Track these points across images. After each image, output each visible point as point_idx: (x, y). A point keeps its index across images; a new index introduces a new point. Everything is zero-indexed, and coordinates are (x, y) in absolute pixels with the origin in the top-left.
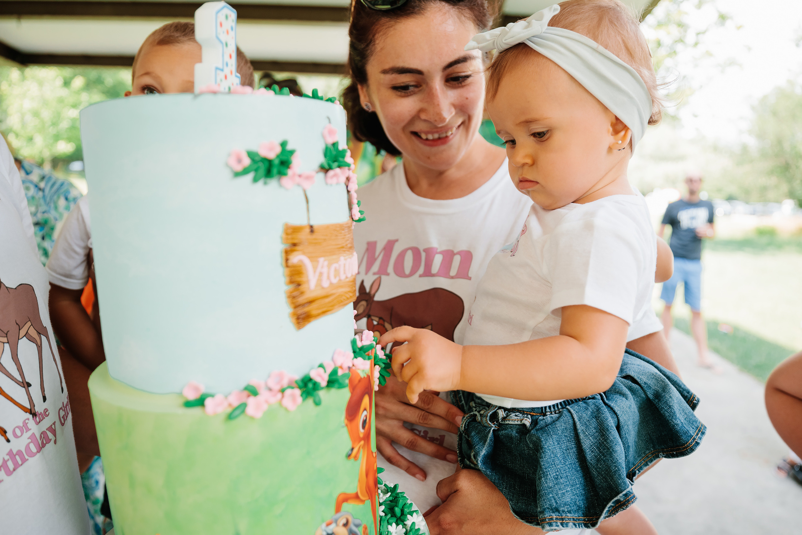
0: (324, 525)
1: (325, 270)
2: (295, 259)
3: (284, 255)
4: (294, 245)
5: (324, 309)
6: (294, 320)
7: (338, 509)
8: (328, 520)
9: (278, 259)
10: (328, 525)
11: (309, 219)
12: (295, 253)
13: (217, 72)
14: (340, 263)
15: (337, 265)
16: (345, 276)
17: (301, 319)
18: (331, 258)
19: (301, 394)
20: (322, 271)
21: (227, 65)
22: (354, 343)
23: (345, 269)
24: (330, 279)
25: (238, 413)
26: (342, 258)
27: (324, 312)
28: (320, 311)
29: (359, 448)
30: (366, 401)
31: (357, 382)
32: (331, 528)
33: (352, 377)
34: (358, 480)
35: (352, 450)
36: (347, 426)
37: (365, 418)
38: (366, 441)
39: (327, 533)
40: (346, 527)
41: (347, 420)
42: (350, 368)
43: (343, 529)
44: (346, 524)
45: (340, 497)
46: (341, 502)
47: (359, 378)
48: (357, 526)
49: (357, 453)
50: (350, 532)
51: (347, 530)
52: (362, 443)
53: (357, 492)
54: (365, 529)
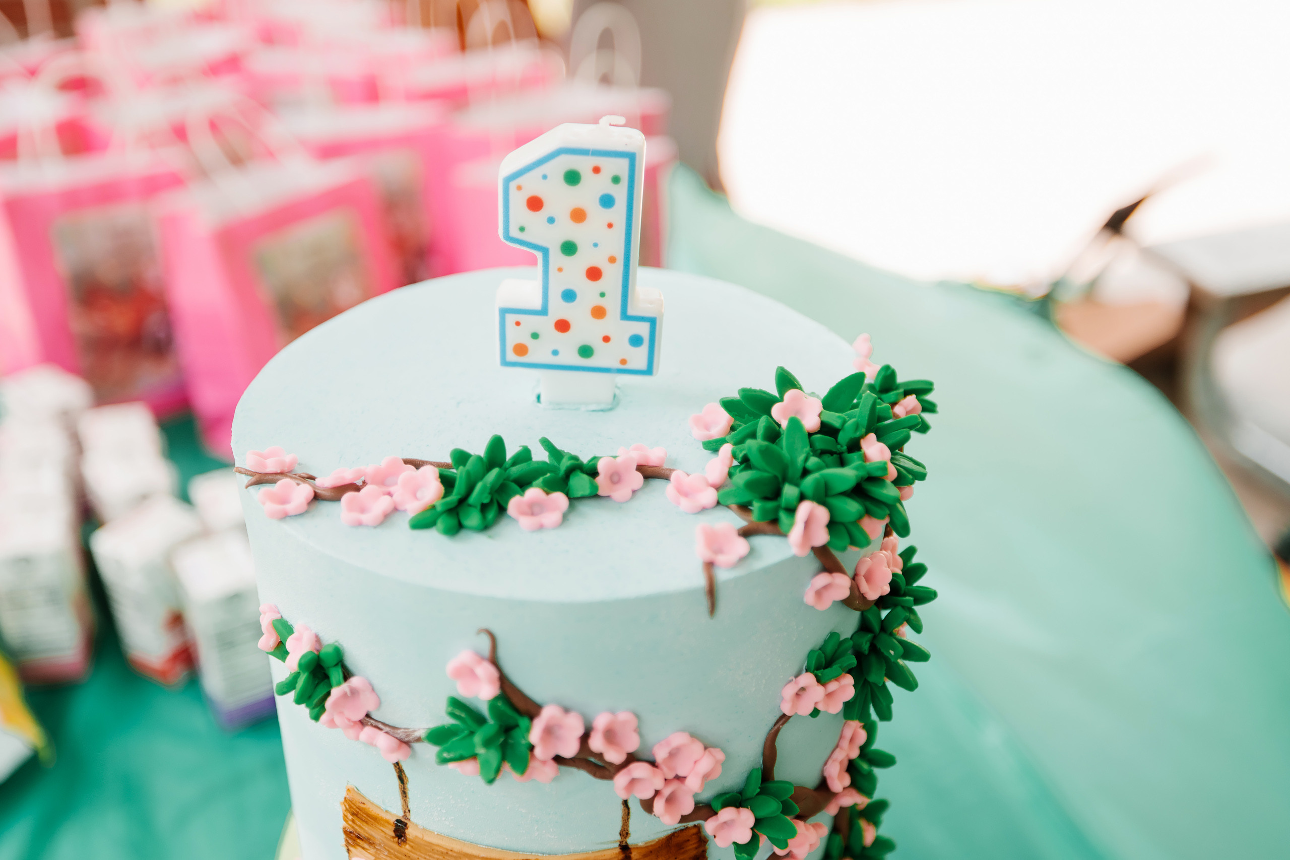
11: (405, 814)
13: (511, 319)
21: (570, 295)
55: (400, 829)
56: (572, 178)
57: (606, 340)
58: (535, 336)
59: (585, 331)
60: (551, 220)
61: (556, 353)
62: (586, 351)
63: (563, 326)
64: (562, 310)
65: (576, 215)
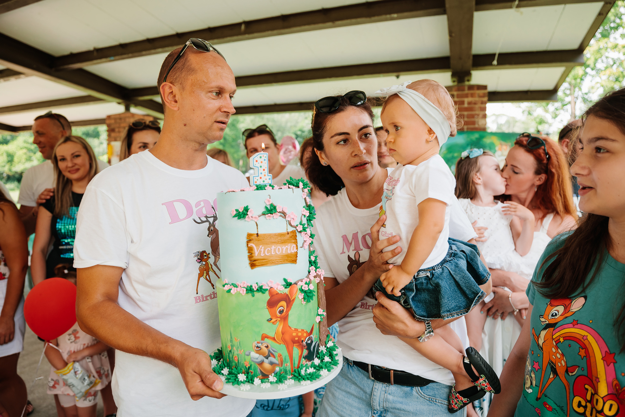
0: (256, 342)
1: (262, 250)
2: (250, 245)
3: (247, 243)
4: (250, 240)
5: (263, 264)
6: (250, 265)
7: (263, 339)
8: (258, 341)
9: (245, 244)
10: (258, 343)
11: (258, 231)
12: (250, 243)
13: (255, 178)
14: (272, 248)
15: (270, 249)
16: (275, 253)
17: (253, 265)
18: (266, 246)
19: (246, 291)
20: (261, 250)
21: (261, 173)
22: (285, 280)
23: (276, 251)
24: (265, 254)
25: (229, 291)
26: (273, 246)
27: (262, 265)
28: (260, 264)
29: (277, 320)
30: (284, 303)
31: (275, 294)
32: (259, 345)
33: (271, 291)
34: (276, 333)
35: (271, 319)
36: (268, 309)
37: (282, 310)
38: (283, 320)
39: (258, 346)
40: (267, 348)
41: (268, 307)
42: (271, 287)
43: (265, 348)
44: (267, 347)
45: (264, 335)
46: (264, 337)
47: (277, 293)
48: (274, 351)
49: (275, 322)
50: (269, 351)
51: (267, 349)
52: (279, 319)
53: (274, 337)
54: (280, 355)
55: (257, 235)
56: (261, 157)
57: (266, 179)
58: (257, 180)
59: (264, 178)
60: (259, 163)
61: (260, 182)
62: (264, 181)
63: (261, 178)
64: (260, 176)
65: (262, 162)
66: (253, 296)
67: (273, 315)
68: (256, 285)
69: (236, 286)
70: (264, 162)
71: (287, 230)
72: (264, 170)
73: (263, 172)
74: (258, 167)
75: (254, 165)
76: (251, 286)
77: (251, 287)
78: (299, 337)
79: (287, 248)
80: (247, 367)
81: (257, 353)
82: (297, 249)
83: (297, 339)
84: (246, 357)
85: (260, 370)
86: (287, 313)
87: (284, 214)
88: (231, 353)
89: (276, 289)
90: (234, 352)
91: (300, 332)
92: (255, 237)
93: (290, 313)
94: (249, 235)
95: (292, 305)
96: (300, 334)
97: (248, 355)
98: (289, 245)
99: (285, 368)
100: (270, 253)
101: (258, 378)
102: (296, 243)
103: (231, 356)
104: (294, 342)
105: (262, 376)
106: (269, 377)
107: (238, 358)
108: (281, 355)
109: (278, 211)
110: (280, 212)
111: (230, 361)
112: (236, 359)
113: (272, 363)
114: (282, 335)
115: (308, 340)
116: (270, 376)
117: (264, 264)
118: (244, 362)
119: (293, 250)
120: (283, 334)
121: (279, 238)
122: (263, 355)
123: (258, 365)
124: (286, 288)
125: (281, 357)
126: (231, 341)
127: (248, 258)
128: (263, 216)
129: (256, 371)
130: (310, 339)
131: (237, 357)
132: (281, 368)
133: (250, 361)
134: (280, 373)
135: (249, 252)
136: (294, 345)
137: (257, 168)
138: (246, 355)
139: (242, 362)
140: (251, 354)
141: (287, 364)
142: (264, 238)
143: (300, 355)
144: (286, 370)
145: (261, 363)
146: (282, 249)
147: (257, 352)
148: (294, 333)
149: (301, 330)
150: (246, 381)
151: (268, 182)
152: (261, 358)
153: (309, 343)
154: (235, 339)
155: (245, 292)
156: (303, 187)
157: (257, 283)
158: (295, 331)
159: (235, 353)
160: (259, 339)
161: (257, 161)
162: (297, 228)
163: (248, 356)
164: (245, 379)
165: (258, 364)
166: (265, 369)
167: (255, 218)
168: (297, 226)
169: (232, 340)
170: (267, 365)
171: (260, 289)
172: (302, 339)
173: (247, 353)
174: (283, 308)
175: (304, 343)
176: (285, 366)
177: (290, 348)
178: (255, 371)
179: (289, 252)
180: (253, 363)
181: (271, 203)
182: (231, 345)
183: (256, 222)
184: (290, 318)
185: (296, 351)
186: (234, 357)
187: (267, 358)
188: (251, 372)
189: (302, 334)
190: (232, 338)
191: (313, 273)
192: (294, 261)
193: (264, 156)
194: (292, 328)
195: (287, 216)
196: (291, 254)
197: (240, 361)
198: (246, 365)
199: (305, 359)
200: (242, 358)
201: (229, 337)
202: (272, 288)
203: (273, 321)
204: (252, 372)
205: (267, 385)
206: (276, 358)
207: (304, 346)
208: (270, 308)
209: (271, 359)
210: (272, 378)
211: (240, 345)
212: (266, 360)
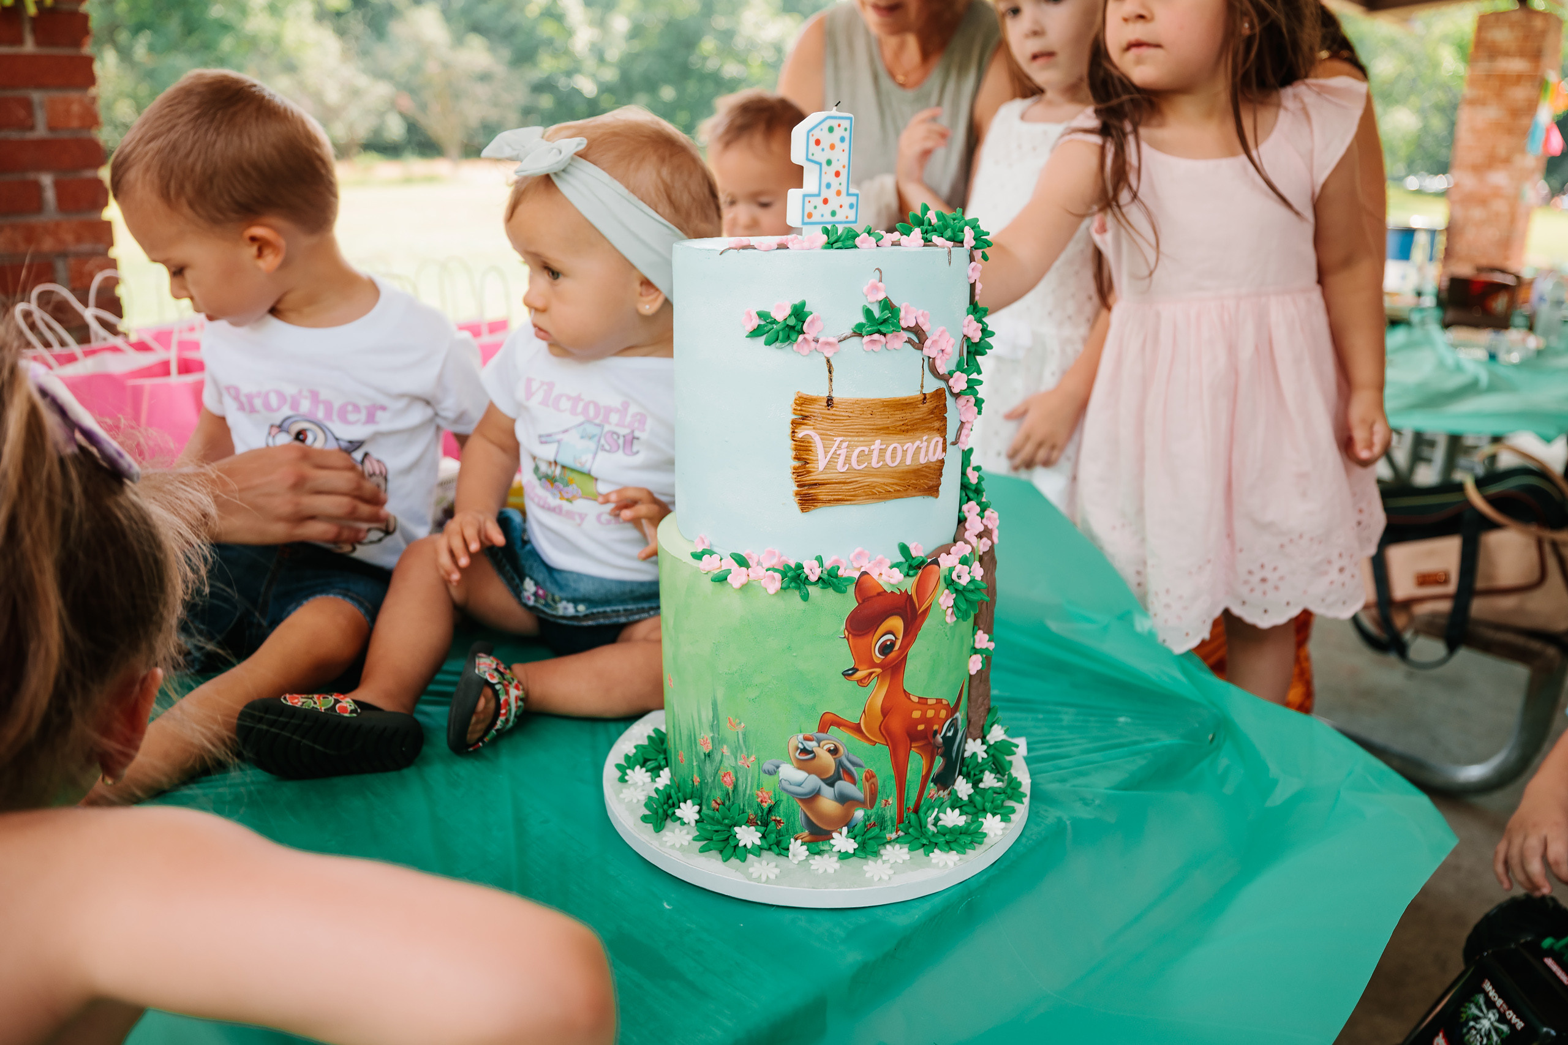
0: (801, 737)
1: (843, 452)
2: (801, 433)
3: (791, 426)
4: (805, 417)
5: (840, 497)
6: (797, 498)
7: (824, 727)
8: (808, 734)
9: (787, 430)
10: (806, 739)
11: (831, 390)
12: (804, 427)
13: (807, 199)
14: (872, 447)
15: (866, 449)
16: (881, 463)
17: (807, 500)
18: (856, 439)
19: (782, 580)
20: (838, 452)
21: (828, 186)
22: (904, 549)
23: (884, 456)
24: (850, 464)
25: (721, 579)
26: (878, 442)
27: (838, 500)
28: (832, 498)
29: (871, 674)
30: (896, 623)
31: (875, 594)
32: (811, 745)
33: (863, 585)
34: (864, 711)
35: (855, 670)
36: (848, 640)
37: (888, 643)
38: (889, 671)
39: (805, 748)
40: (832, 755)
41: (849, 633)
42: (864, 573)
43: (828, 755)
44: (834, 751)
45: (828, 717)
46: (828, 722)
47: (880, 590)
48: (854, 764)
49: (865, 678)
50: (840, 765)
51: (835, 759)
52: (879, 670)
53: (859, 724)
54: (870, 776)
55: (830, 401)
56: (831, 130)
57: (841, 206)
58: (815, 207)
59: (834, 203)
60: (823, 150)
61: (822, 216)
62: (833, 214)
63: (826, 201)
64: (825, 193)
65: (832, 147)
66: (805, 597)
67: (862, 658)
68: (815, 563)
69: (742, 562)
70: (839, 146)
71: (922, 387)
72: (837, 174)
73: (835, 182)
74: (820, 164)
75: (810, 157)
76: (800, 567)
77: (799, 572)
78: (928, 722)
79: (919, 448)
80: (766, 806)
81: (799, 768)
82: (944, 450)
83: (921, 727)
84: (765, 778)
85: (806, 816)
86: (903, 653)
87: (918, 337)
88: (712, 761)
89: (875, 577)
90: (721, 761)
91: (931, 707)
92: (819, 408)
93: (912, 651)
94: (803, 402)
95: (919, 628)
96: (930, 713)
97: (770, 773)
98: (925, 438)
99: (880, 812)
100: (866, 464)
101: (799, 842)
102: (942, 431)
103: (709, 768)
104: (913, 736)
105: (811, 833)
106: (833, 838)
107: (737, 779)
108: (873, 776)
109: (903, 324)
110: (908, 329)
111: (703, 782)
112: (727, 779)
113: (843, 799)
114: (882, 718)
115: (948, 730)
116: (835, 835)
117: (846, 498)
118: (755, 791)
119: (934, 454)
120: (885, 712)
121: (899, 415)
122: (819, 775)
123: (800, 804)
124: (908, 575)
125: (873, 780)
126: (715, 726)
127: (795, 476)
128: (856, 339)
129: (792, 819)
130: (952, 726)
131: (733, 775)
132: (870, 812)
133: (778, 790)
134: (865, 826)
135: (797, 458)
136: (913, 745)
137: (817, 167)
138: (765, 772)
139: (748, 788)
140: (780, 769)
141: (887, 801)
142: (850, 415)
143: (924, 774)
144: (883, 818)
145: (810, 798)
146: (905, 452)
147: (802, 765)
148: (916, 710)
149: (934, 701)
150: (761, 848)
151: (847, 217)
152: (813, 781)
153: (949, 737)
154: (730, 722)
155: (777, 585)
156: (973, 243)
157: (819, 559)
158: (919, 706)
159: (726, 763)
160: (813, 729)
161: (818, 142)
162: (951, 382)
163: (771, 777)
164: (758, 842)
165: (801, 800)
166: (821, 816)
167: (828, 344)
168: (950, 375)
169: (718, 725)
170: (828, 804)
171: (830, 580)
172: (936, 727)
173: (769, 766)
174: (894, 639)
175: (939, 738)
176: (883, 806)
177: (901, 754)
178: (788, 820)
179: (923, 460)
180: (785, 797)
181: (881, 296)
182: (713, 739)
183: (828, 361)
184: (910, 667)
185: (916, 763)
186: (721, 773)
187: (831, 783)
188: (775, 820)
189: (937, 713)
190: (718, 721)
191: (974, 525)
192: (933, 490)
193: (842, 127)
194: (911, 697)
195: (928, 343)
196: (927, 466)
197: (741, 789)
198: (762, 801)
199: (935, 784)
200: (749, 779)
201: (707, 715)
202: (866, 576)
203: (860, 674)
204: (779, 822)
205: (826, 864)
206: (860, 783)
207: (939, 748)
208: (854, 636)
209: (844, 785)
210: (842, 841)
211: (745, 742)
212: (827, 791)
